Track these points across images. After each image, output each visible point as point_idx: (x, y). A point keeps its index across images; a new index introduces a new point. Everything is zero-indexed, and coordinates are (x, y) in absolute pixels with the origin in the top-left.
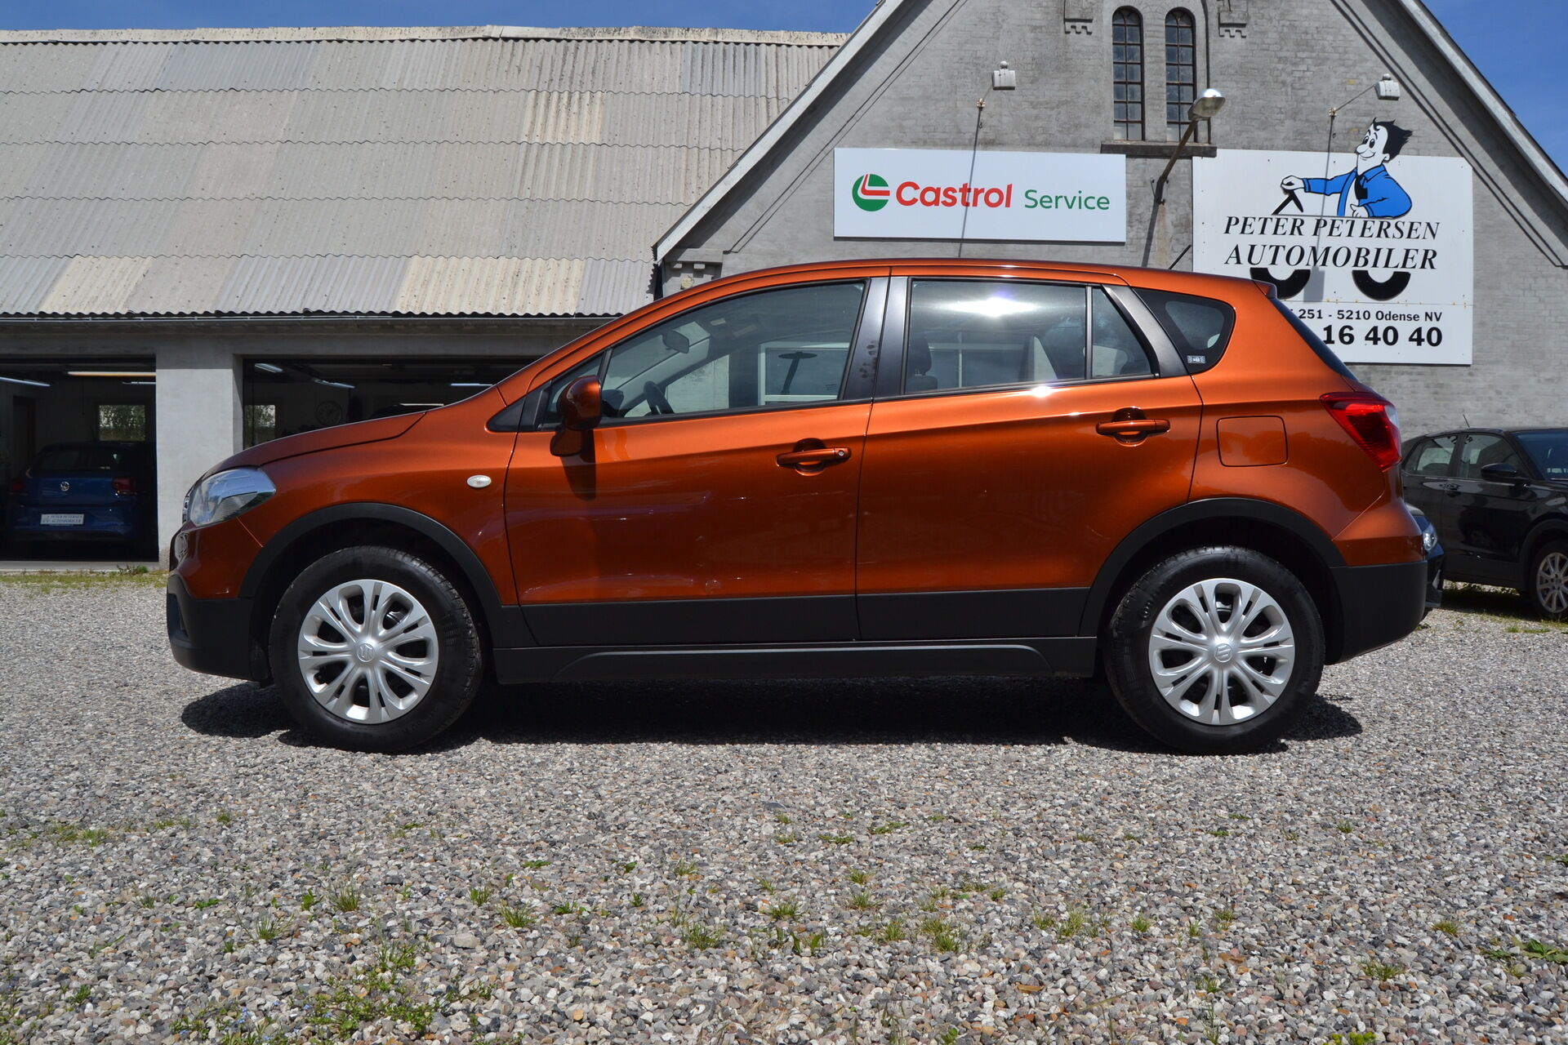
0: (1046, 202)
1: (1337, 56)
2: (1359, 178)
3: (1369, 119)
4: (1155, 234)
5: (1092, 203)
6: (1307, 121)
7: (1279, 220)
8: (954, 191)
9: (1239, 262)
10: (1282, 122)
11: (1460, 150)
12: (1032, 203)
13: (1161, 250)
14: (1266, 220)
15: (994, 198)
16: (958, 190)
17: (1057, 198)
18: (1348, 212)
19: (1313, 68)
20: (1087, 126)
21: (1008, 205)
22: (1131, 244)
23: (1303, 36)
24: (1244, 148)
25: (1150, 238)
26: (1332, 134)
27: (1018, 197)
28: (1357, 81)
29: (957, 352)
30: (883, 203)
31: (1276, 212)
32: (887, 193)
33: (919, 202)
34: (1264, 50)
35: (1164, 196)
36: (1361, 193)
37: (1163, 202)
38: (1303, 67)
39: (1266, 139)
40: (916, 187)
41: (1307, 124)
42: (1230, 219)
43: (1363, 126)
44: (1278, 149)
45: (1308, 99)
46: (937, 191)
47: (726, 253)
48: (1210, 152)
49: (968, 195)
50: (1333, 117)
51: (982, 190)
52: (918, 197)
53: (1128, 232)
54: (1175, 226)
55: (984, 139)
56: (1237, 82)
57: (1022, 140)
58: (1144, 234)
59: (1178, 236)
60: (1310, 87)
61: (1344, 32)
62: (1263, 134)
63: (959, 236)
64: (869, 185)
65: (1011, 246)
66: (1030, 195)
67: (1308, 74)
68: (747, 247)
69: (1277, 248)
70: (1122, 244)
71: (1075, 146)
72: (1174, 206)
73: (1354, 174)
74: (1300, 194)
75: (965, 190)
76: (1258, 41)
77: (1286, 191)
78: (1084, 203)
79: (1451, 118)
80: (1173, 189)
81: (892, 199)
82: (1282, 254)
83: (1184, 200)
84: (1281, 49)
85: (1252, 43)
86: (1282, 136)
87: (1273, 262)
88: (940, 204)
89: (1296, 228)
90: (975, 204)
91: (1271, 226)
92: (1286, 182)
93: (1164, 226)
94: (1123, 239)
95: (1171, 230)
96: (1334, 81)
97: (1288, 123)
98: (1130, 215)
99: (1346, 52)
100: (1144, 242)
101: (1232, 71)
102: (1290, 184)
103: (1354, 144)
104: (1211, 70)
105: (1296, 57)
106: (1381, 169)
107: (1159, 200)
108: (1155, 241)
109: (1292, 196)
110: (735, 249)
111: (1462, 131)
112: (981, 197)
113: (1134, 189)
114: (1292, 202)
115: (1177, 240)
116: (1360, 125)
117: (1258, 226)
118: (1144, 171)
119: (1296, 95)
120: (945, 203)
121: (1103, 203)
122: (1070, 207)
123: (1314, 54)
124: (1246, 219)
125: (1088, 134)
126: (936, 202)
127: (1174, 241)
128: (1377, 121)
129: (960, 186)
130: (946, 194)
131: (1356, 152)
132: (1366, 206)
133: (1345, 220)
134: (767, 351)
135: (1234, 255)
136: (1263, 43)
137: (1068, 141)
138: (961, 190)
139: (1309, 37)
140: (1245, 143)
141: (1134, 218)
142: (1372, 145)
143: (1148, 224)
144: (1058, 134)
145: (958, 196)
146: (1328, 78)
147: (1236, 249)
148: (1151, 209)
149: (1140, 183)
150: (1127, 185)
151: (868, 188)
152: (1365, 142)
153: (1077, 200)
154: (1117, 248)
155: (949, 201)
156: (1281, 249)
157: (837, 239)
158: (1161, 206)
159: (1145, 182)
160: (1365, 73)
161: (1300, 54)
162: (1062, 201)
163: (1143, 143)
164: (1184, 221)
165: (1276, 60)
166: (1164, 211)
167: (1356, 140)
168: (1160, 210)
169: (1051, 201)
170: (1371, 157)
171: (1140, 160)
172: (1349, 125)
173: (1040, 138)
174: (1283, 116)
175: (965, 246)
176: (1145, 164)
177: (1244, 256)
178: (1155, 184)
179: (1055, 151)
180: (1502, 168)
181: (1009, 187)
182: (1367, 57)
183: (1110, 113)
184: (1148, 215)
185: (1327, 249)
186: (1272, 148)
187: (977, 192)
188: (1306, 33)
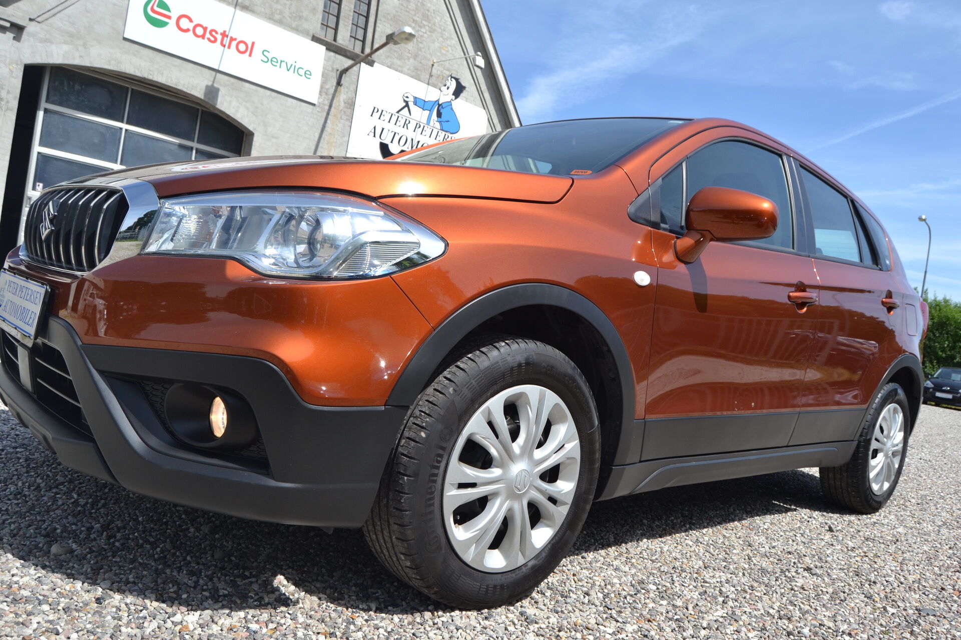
0: (273, 61)
1: (440, 30)
2: (439, 105)
3: (448, 73)
4: (334, 105)
5: (302, 72)
6: (421, 63)
7: (398, 117)
8: (217, 33)
9: (374, 136)
10: (409, 59)
11: (484, 106)
12: (266, 60)
13: (335, 116)
14: (392, 114)
15: (242, 47)
16: (219, 33)
17: (281, 61)
18: (431, 124)
19: (428, 33)
20: (306, 20)
21: (250, 55)
22: (319, 107)
23: (427, 12)
24: (388, 67)
25: (330, 106)
26: (431, 76)
27: (257, 51)
28: (447, 49)
29: (192, 148)
30: (165, 24)
31: (398, 112)
32: (169, 17)
33: (191, 33)
34: (407, 11)
35: (343, 82)
36: (439, 115)
37: (341, 86)
38: (423, 30)
39: (400, 66)
40: (191, 21)
41: (420, 65)
42: (375, 108)
43: (445, 76)
44: (404, 74)
45: (423, 50)
46: (205, 29)
47: (31, 20)
48: (371, 63)
49: (225, 39)
50: (433, 65)
51: (235, 39)
52: (191, 29)
53: (319, 98)
54: (345, 103)
55: (242, 3)
56: (391, 26)
57: (266, 14)
58: (327, 103)
59: (345, 110)
60: (425, 43)
61: (446, 18)
62: (398, 62)
63: (216, 68)
64: (157, 6)
65: (247, 85)
66: (265, 53)
67: (425, 35)
68: (50, 21)
69: (395, 133)
70: (314, 105)
71: (297, 30)
72: (346, 90)
73: (437, 103)
74: (411, 104)
75: (224, 35)
76: (405, 5)
77: (405, 101)
78: (297, 70)
79: (484, 87)
80: (347, 79)
81: (172, 23)
82: (397, 138)
83: (353, 87)
84: (415, 15)
85: (402, 5)
86: (408, 67)
87: (392, 142)
88: (206, 38)
89: (406, 125)
90: (229, 47)
91: (394, 119)
92: (406, 95)
93: (339, 101)
94: (315, 101)
95: (342, 104)
96: (437, 45)
97: (412, 60)
98: (322, 87)
99: (444, 30)
100: (327, 108)
101: (389, 18)
102: (407, 97)
103: (440, 85)
104: (379, 13)
105: (422, 23)
106: (449, 103)
107: (339, 84)
108: (333, 109)
109: (407, 105)
110: (39, 19)
111: (487, 95)
112: (234, 43)
113: (326, 72)
114: (406, 108)
115: (345, 112)
116: (444, 75)
117: (387, 117)
118: (334, 62)
119: (418, 45)
120: (209, 39)
121: (308, 74)
122: (288, 70)
123: (430, 25)
124: (382, 111)
125: (306, 26)
126: (203, 37)
127: (343, 112)
128: (453, 75)
129: (220, 31)
130: (211, 33)
131: (440, 89)
132: (440, 122)
133: (429, 127)
134: (46, 111)
135: (373, 131)
136: (407, 7)
137: (294, 25)
138: (221, 34)
139: (429, 14)
140: (389, 64)
141: (324, 90)
142: (448, 88)
143: (330, 97)
144: (288, 18)
145: (219, 37)
146: (434, 42)
147: (375, 128)
148: (334, 88)
149: (330, 69)
150: (323, 68)
151: (156, 8)
152: (445, 85)
153: (293, 67)
154: (311, 106)
155: (212, 39)
156: (397, 134)
157: (125, 39)
158: (339, 87)
159: (333, 69)
160: (451, 46)
161: (424, 22)
162: (284, 64)
163: (334, 43)
164: (350, 101)
165: (412, 20)
166: (340, 92)
167: (441, 83)
168: (338, 90)
169: (277, 62)
170: (446, 95)
171: (332, 54)
172: (439, 73)
173: (277, 17)
174: (409, 55)
175: (219, 75)
176: (335, 57)
177: (378, 134)
178: (338, 73)
179: (284, 29)
180: (500, 122)
181: (253, 43)
182: (453, 37)
183: (319, 16)
184: (332, 91)
185: (418, 142)
186: (401, 72)
187: (232, 39)
188: (428, 11)
